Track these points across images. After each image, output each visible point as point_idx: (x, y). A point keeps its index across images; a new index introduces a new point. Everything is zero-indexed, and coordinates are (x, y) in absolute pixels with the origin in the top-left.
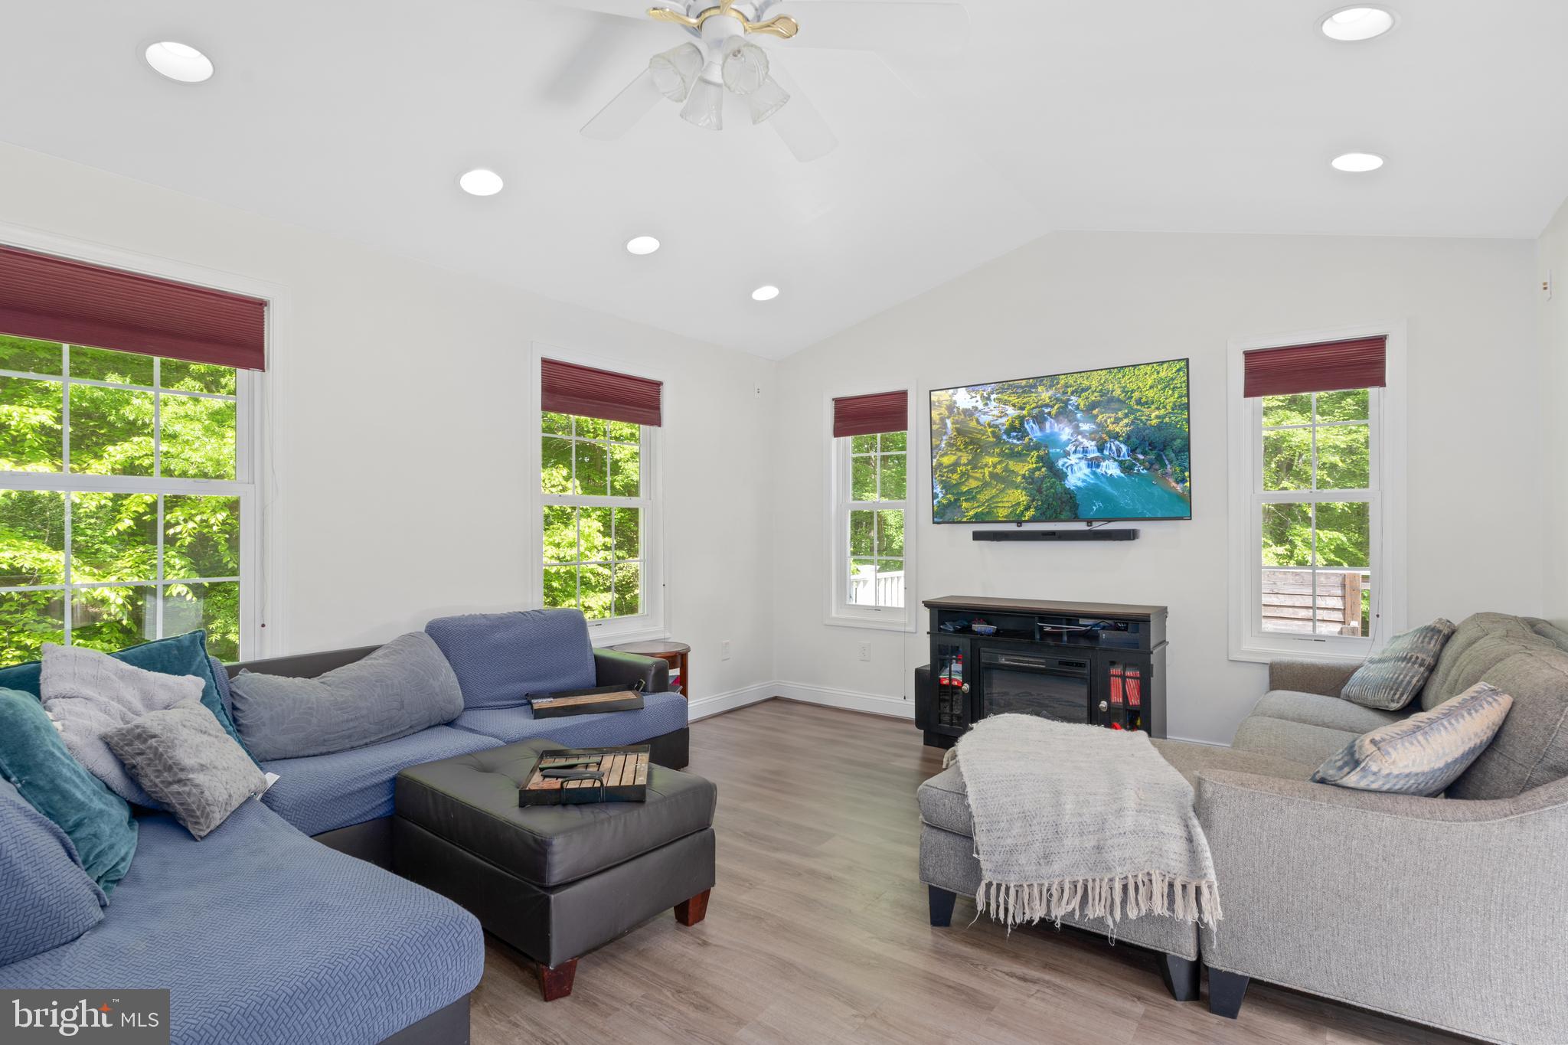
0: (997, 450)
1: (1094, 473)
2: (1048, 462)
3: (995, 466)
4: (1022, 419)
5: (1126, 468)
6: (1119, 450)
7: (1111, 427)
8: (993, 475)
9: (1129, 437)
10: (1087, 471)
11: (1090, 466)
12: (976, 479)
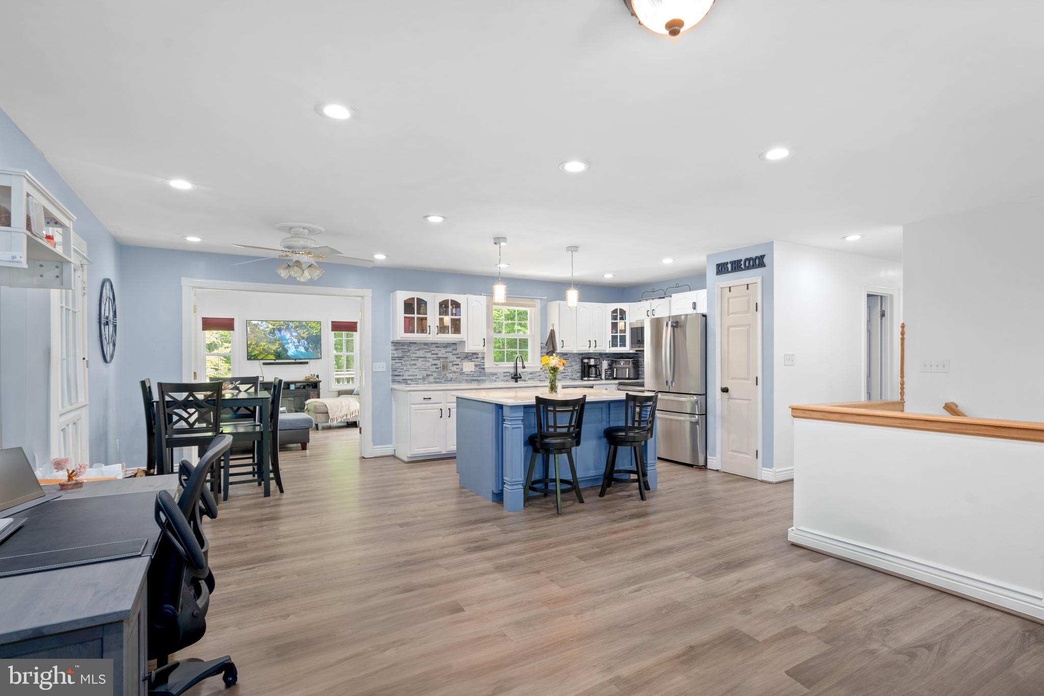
0: (265, 340)
1: (297, 351)
2: (282, 345)
3: (264, 346)
4: (274, 329)
5: (306, 349)
6: (304, 343)
7: (302, 335)
8: (263, 349)
9: (307, 339)
10: (295, 350)
11: (295, 348)
12: (258, 350)
